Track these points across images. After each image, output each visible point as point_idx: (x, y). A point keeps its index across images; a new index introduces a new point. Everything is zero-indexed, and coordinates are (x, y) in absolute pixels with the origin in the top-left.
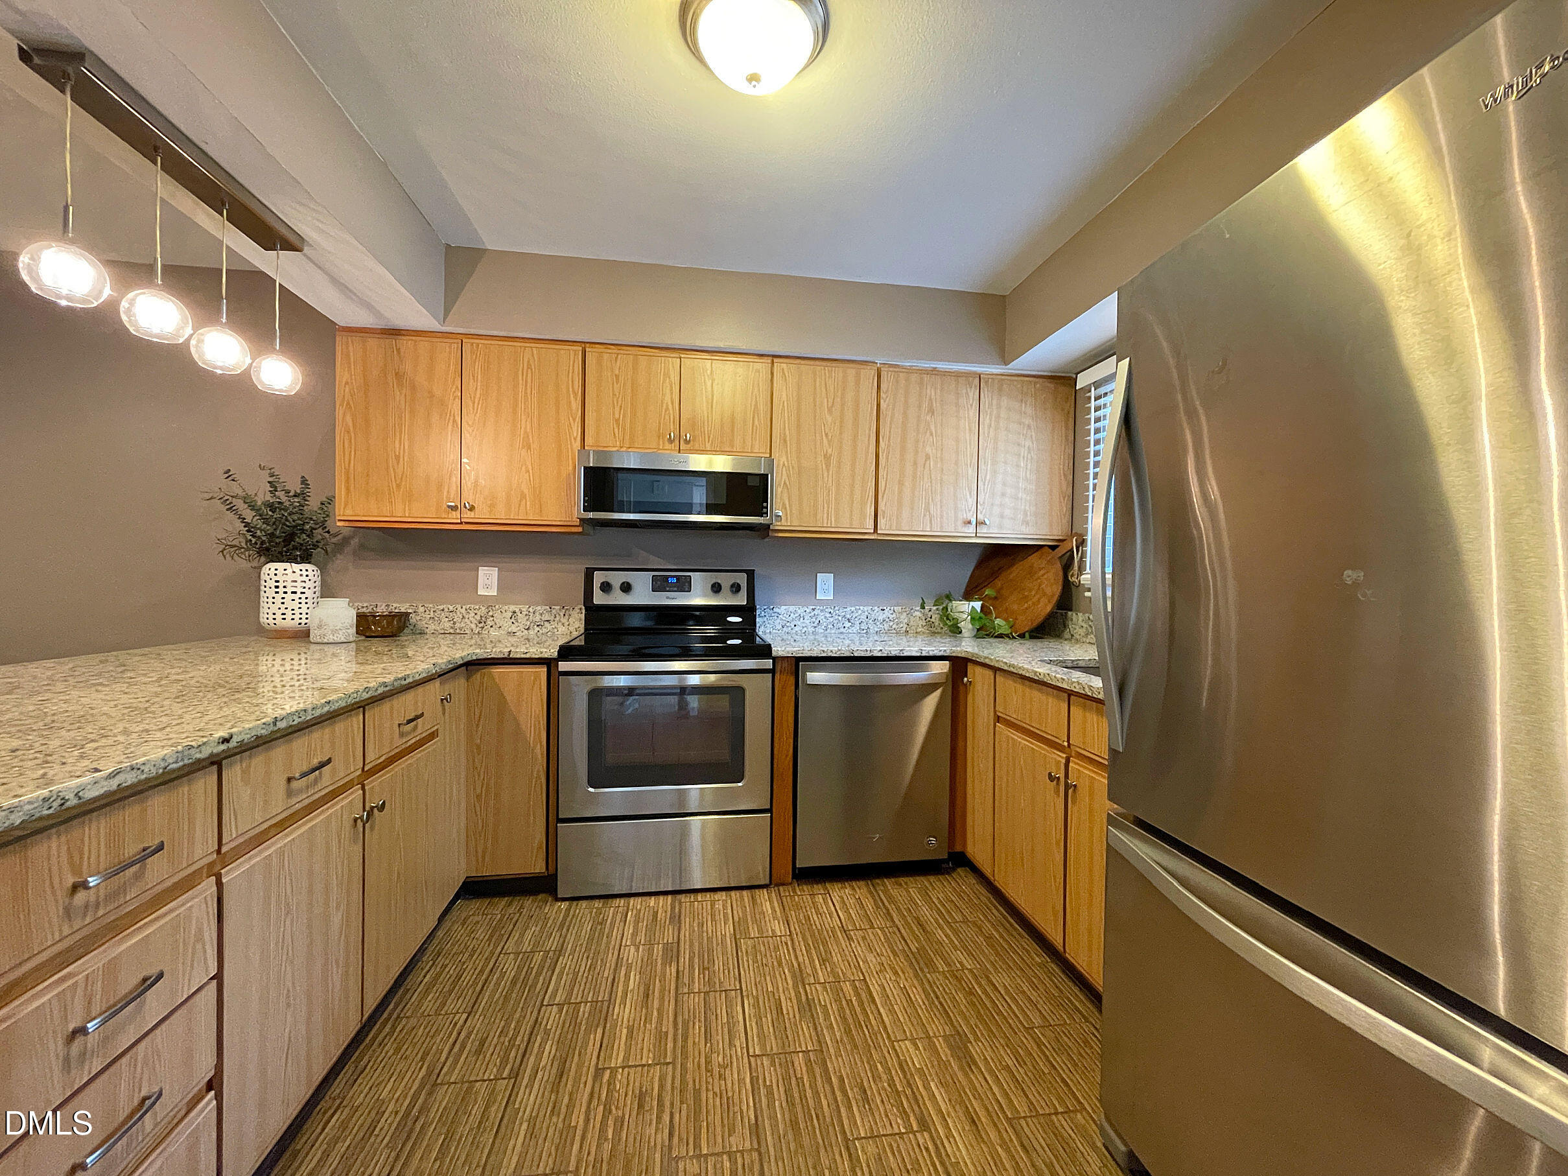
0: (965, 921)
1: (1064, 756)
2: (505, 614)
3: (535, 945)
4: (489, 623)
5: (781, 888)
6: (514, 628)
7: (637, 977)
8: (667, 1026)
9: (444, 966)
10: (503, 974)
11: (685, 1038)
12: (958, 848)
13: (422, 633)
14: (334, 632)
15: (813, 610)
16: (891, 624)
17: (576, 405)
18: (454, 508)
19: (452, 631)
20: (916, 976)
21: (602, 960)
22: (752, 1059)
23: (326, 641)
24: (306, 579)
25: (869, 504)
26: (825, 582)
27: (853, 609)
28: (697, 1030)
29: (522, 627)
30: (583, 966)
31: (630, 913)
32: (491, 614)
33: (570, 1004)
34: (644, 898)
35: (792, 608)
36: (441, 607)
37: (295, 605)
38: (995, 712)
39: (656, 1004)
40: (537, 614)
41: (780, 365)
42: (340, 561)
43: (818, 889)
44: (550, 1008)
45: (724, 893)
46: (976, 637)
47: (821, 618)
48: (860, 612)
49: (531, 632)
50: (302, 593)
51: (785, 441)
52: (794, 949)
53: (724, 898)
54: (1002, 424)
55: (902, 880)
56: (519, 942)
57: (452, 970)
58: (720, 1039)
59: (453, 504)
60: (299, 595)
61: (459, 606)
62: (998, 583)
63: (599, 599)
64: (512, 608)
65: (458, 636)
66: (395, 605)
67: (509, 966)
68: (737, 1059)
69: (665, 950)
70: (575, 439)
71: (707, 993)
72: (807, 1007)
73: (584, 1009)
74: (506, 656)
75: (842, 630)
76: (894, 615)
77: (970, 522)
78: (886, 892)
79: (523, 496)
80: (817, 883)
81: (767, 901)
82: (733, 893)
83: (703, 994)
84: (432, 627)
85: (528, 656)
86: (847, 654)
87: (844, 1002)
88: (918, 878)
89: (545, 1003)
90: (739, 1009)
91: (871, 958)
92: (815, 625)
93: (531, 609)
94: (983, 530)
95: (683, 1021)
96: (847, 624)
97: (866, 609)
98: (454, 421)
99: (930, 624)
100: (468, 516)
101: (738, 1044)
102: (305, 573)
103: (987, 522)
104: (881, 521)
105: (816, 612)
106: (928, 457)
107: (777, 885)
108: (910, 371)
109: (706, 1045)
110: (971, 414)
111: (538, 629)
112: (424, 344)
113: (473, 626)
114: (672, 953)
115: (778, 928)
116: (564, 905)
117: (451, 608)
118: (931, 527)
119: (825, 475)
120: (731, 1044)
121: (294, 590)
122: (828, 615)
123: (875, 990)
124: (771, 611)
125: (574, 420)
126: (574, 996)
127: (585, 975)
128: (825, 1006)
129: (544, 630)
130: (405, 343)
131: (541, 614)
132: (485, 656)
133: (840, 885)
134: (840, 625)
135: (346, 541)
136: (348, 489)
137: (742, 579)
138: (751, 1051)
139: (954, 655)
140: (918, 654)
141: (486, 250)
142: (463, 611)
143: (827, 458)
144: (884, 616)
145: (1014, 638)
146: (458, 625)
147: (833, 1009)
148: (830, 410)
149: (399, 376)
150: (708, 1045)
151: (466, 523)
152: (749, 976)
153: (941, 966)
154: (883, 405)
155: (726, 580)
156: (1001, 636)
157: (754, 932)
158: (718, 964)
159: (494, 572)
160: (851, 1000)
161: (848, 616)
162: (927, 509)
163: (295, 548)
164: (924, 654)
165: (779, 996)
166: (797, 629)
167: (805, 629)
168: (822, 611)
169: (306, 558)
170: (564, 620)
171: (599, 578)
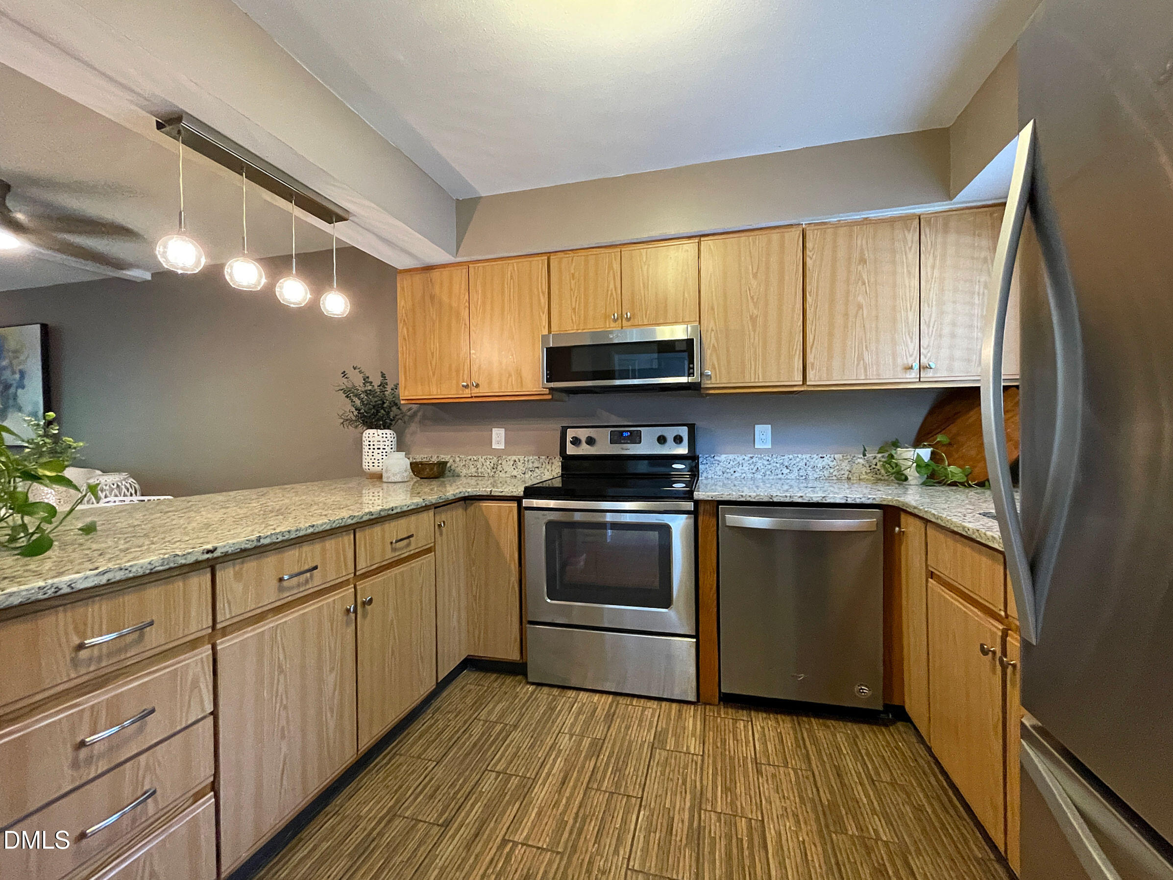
0: (893, 784)
1: (1001, 627)
2: (509, 462)
3: (500, 718)
4: (499, 468)
5: (708, 707)
6: (515, 473)
7: (562, 764)
8: (570, 819)
9: (437, 720)
10: (471, 736)
11: (580, 833)
12: (896, 702)
13: (459, 476)
14: (394, 475)
15: (752, 458)
16: (832, 471)
17: (544, 301)
18: (467, 387)
19: (476, 474)
20: (820, 832)
21: (541, 741)
22: (629, 872)
24: (386, 440)
25: (797, 357)
26: (763, 433)
27: (791, 456)
28: (591, 828)
29: (520, 472)
30: (526, 743)
31: (576, 705)
32: (500, 462)
33: (506, 773)
34: (591, 694)
35: (731, 457)
36: (469, 458)
37: (380, 457)
38: (927, 566)
39: (567, 794)
40: (530, 462)
41: (706, 243)
42: (413, 427)
43: (743, 715)
44: (490, 773)
45: (656, 703)
46: (924, 484)
47: (759, 465)
48: (798, 459)
49: (527, 476)
50: (384, 449)
51: (713, 309)
52: (702, 769)
53: (655, 706)
54: (949, 262)
55: (829, 723)
56: (490, 713)
57: (440, 724)
58: (609, 842)
59: (465, 384)
60: (382, 450)
61: (480, 457)
62: (953, 428)
63: (571, 450)
64: (514, 458)
65: (480, 478)
66: (442, 456)
67: (477, 730)
68: (616, 868)
69: (591, 745)
70: (544, 327)
71: (612, 793)
72: (696, 835)
73: (514, 781)
74: (489, 493)
75: (780, 476)
76: (835, 463)
77: (911, 368)
78: (810, 731)
79: (510, 375)
80: (743, 709)
81: (691, 719)
82: (664, 704)
83: (607, 794)
84: (464, 472)
85: (503, 494)
86: (766, 499)
87: (734, 841)
88: (849, 724)
89: (489, 768)
90: (634, 817)
91: (775, 797)
92: (754, 471)
93: (526, 459)
94: (927, 375)
95: (584, 815)
96: (785, 471)
97: (804, 456)
98: (465, 324)
99: (876, 472)
100: (475, 392)
101: (621, 852)
102: (385, 435)
103: (933, 366)
104: (810, 374)
105: (754, 460)
106: (860, 307)
107: (705, 704)
108: (837, 226)
109: (594, 845)
110: (910, 256)
111: (530, 473)
112: (446, 272)
113: (489, 471)
114: (596, 748)
115: (693, 745)
116: (531, 688)
117: (475, 459)
118: (866, 375)
119: (752, 336)
120: (616, 852)
121: (379, 447)
122: (766, 463)
123: (771, 835)
124: (712, 459)
125: (543, 313)
126: (509, 769)
127: (525, 751)
128: (715, 838)
129: (535, 475)
130: (435, 274)
131: (533, 463)
132: (475, 493)
133: (765, 715)
134: (778, 472)
135: (415, 414)
136: (406, 379)
137: (684, 432)
138: (631, 864)
139: (885, 503)
140: (843, 501)
141: (481, 197)
142: (483, 460)
143: (753, 319)
144: (824, 463)
145: (970, 486)
146: (480, 470)
147: (721, 846)
148: (755, 276)
149: (432, 297)
150: (596, 845)
151: (475, 397)
152: (653, 788)
153: (852, 830)
154: (809, 262)
155: (670, 433)
156: (954, 484)
157: (671, 744)
158: (630, 770)
159: (502, 431)
160: (742, 840)
161: (786, 464)
162: (861, 358)
163: (378, 420)
164: (850, 501)
165: (674, 815)
166: (737, 475)
167: (744, 475)
168: (760, 459)
169: (386, 427)
170: (549, 467)
171: (571, 434)
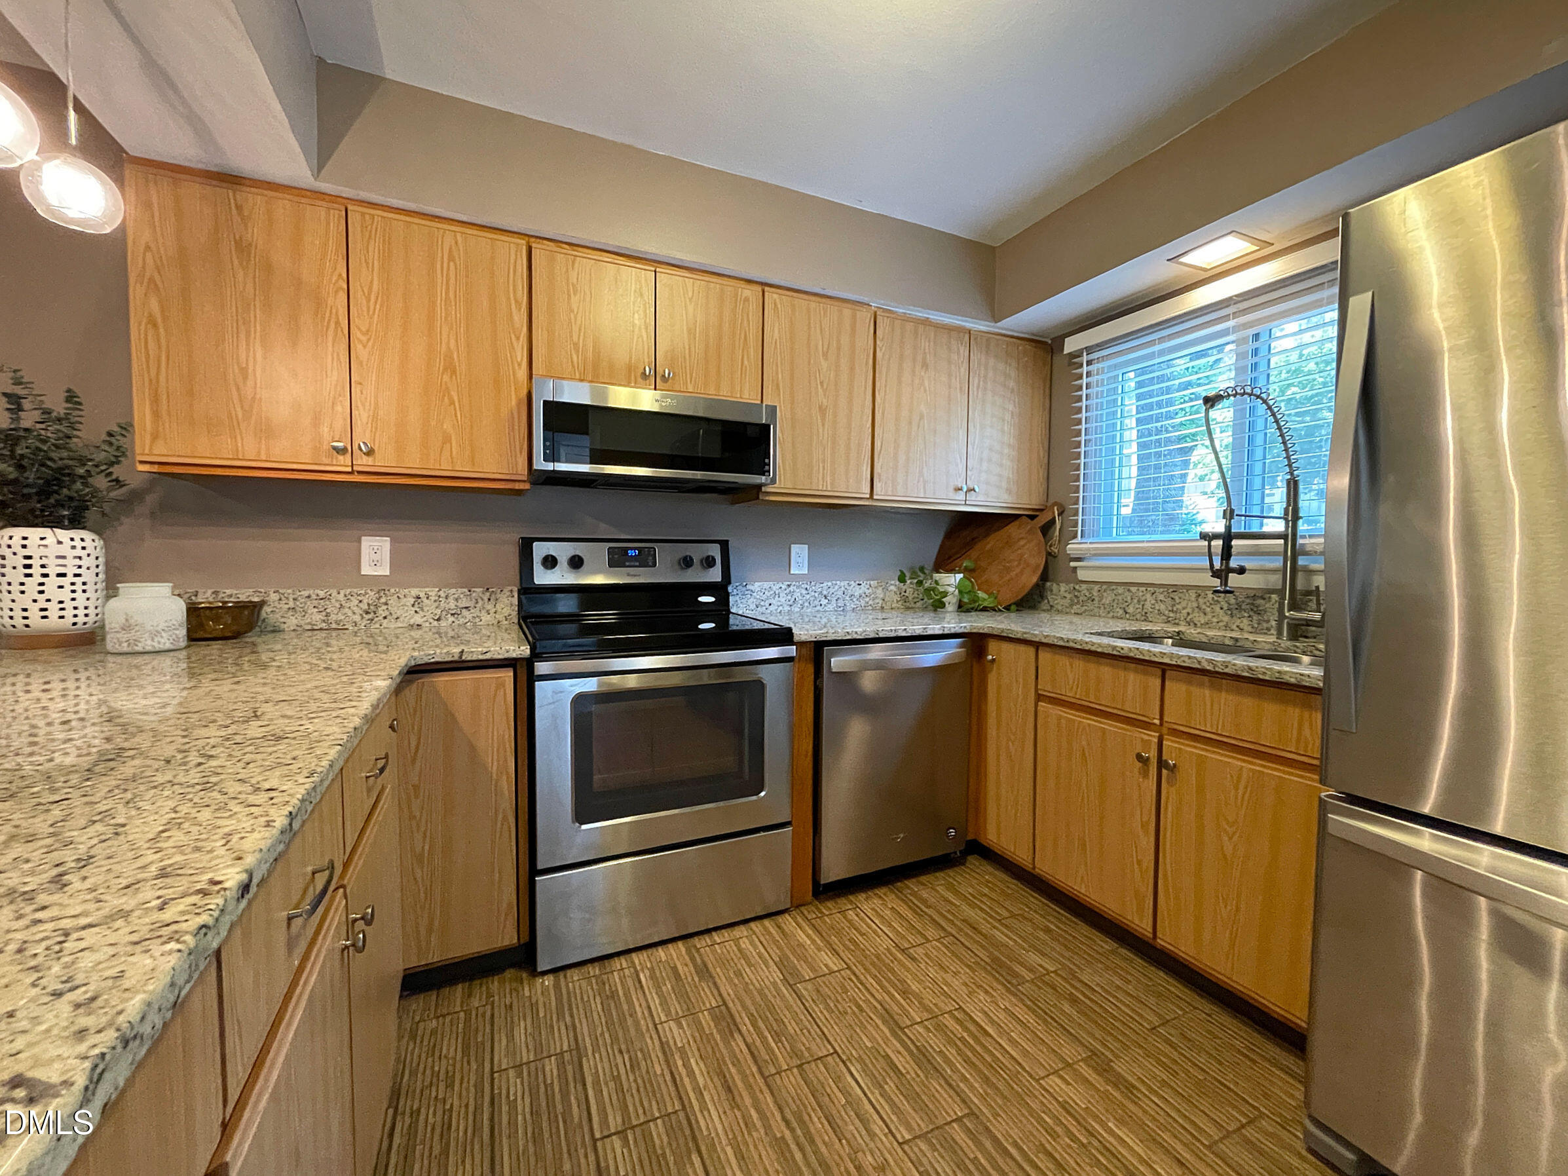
0: (1013, 916)
1: (1157, 734)
2: (404, 601)
3: (538, 1048)
4: (382, 612)
5: (802, 909)
6: (418, 619)
7: (702, 1065)
8: (780, 1129)
9: (415, 1114)
10: (512, 1105)
11: (812, 1142)
12: (970, 837)
13: (276, 631)
15: (789, 586)
16: (867, 599)
17: (520, 318)
18: (341, 451)
19: (324, 625)
20: (1008, 990)
21: (641, 1050)
22: (906, 1147)
23: (139, 648)
24: (83, 553)
25: (865, 465)
26: (800, 554)
27: (830, 584)
28: (817, 1124)
29: (429, 616)
30: (621, 1066)
31: (642, 976)
32: (383, 600)
33: (633, 1128)
34: (650, 951)
35: (766, 585)
36: (306, 593)
37: (65, 594)
38: (1036, 689)
39: (748, 1101)
40: (451, 600)
41: (772, 296)
42: (126, 525)
43: (843, 903)
44: (607, 1141)
45: (742, 928)
46: (959, 611)
47: (797, 595)
48: (837, 587)
49: (443, 623)
50: (76, 575)
51: (778, 385)
52: (862, 983)
53: (745, 933)
54: (989, 386)
55: (923, 879)
56: (511, 1052)
57: (431, 1117)
58: (852, 1127)
59: (340, 445)
60: (70, 578)
61: (334, 593)
62: (974, 553)
63: (543, 577)
64: (415, 592)
65: (334, 634)
66: (228, 592)
67: (514, 1086)
68: (890, 1153)
69: (716, 1019)
70: (520, 365)
71: (799, 1066)
72: (922, 1057)
73: (658, 1130)
74: (456, 658)
75: (819, 608)
76: (870, 590)
77: (961, 489)
78: (914, 894)
79: (447, 439)
80: (839, 896)
81: (796, 928)
82: (753, 925)
83: (795, 1070)
84: (292, 621)
86: (872, 636)
87: (959, 1043)
88: (937, 874)
89: (598, 1135)
90: (849, 1079)
91: (948, 977)
92: (791, 603)
93: (442, 593)
94: (972, 497)
95: (793, 1113)
96: (824, 602)
97: (842, 584)
98: (337, 323)
99: (905, 600)
100: (363, 462)
101: (878, 1131)
102: (78, 543)
103: (977, 490)
104: (877, 485)
105: (791, 588)
106: (921, 417)
107: (797, 907)
108: (906, 319)
109: (842, 1144)
110: (962, 370)
111: (451, 619)
112: (283, 206)
113: (357, 618)
114: (726, 1020)
115: (827, 960)
116: (548, 981)
117: (322, 594)
118: (925, 493)
119: (821, 430)
120: (872, 1135)
121: (62, 570)
122: (804, 592)
123: (979, 1017)
124: (744, 589)
125: (518, 338)
126: (633, 1118)
127: (631, 1078)
128: (941, 1051)
129: (462, 621)
130: (255, 201)
131: (457, 600)
132: (426, 660)
133: (864, 895)
134: (817, 602)
135: (136, 496)
136: (156, 414)
137: (715, 551)
138: (899, 1136)
139: (974, 631)
140: (941, 632)
141: (383, 79)
142: (341, 597)
143: (822, 410)
144: (861, 592)
145: (1000, 610)
146: (333, 617)
147: (951, 1053)
148: (825, 355)
149: (243, 248)
150: (844, 1141)
151: (359, 472)
152: (837, 1034)
153: (1028, 976)
154: (879, 354)
155: (697, 552)
156: (985, 609)
157: (807, 974)
158: (792, 1027)
159: (383, 543)
160: (963, 1037)
161: (825, 593)
162: (921, 472)
163: (60, 504)
164: (946, 632)
165: (885, 1052)
166: (772, 608)
167: (781, 608)
168: (798, 587)
169: (75, 522)
170: (490, 606)
171: (540, 550)
